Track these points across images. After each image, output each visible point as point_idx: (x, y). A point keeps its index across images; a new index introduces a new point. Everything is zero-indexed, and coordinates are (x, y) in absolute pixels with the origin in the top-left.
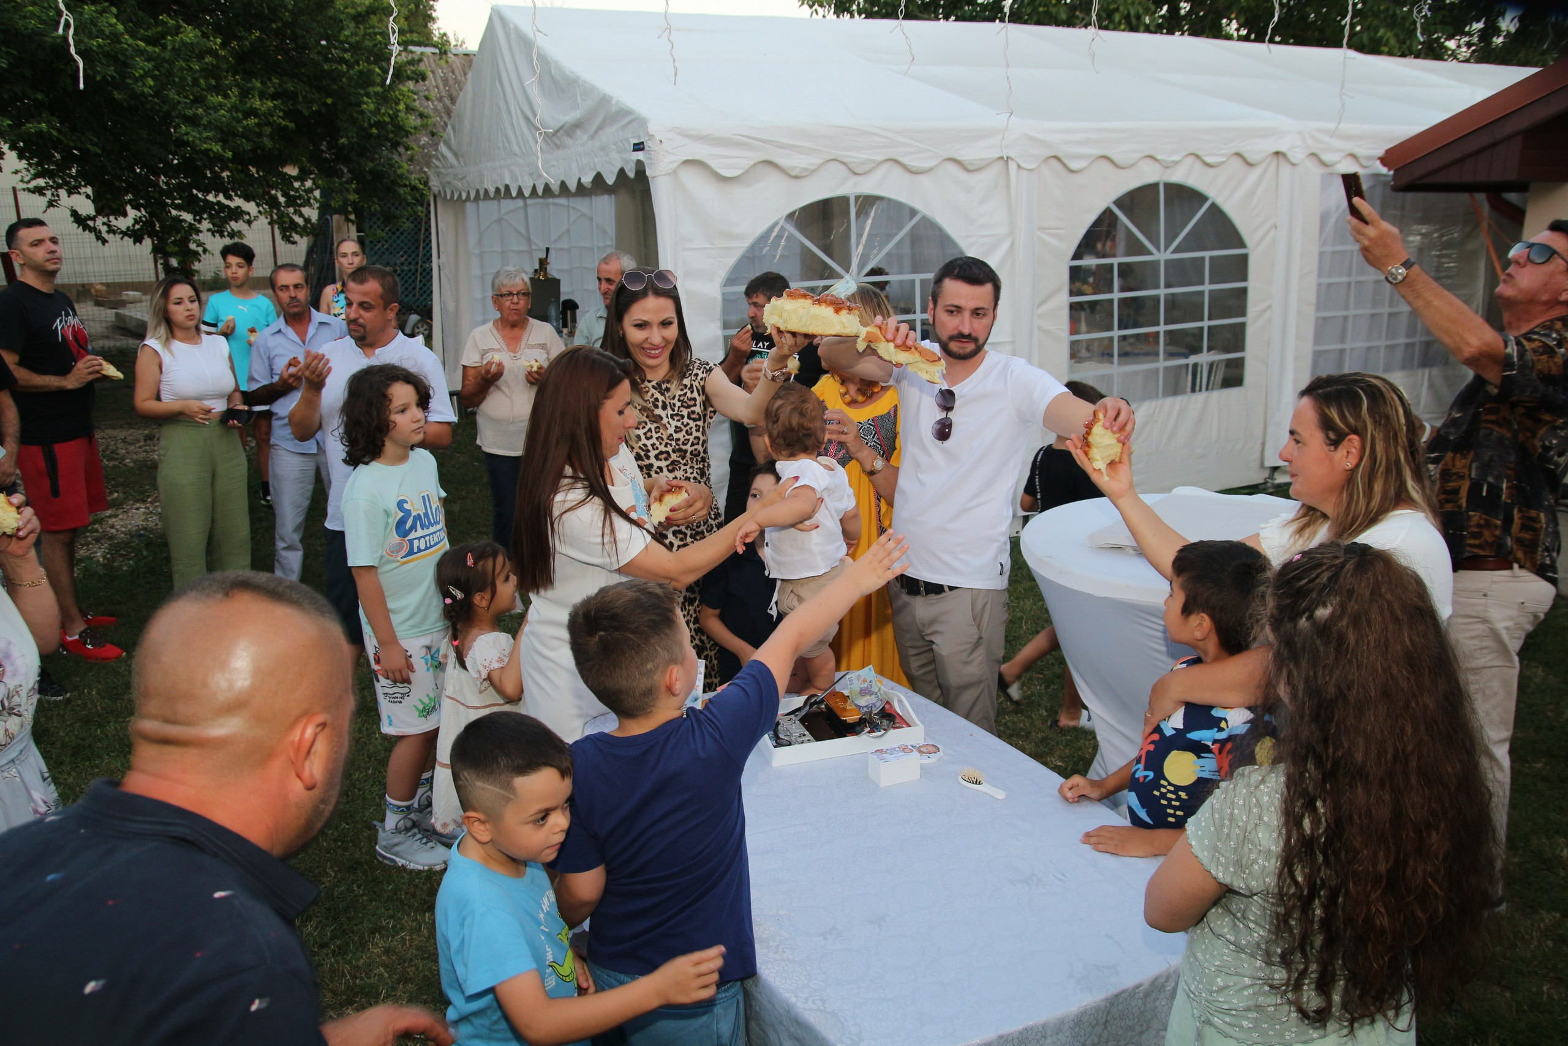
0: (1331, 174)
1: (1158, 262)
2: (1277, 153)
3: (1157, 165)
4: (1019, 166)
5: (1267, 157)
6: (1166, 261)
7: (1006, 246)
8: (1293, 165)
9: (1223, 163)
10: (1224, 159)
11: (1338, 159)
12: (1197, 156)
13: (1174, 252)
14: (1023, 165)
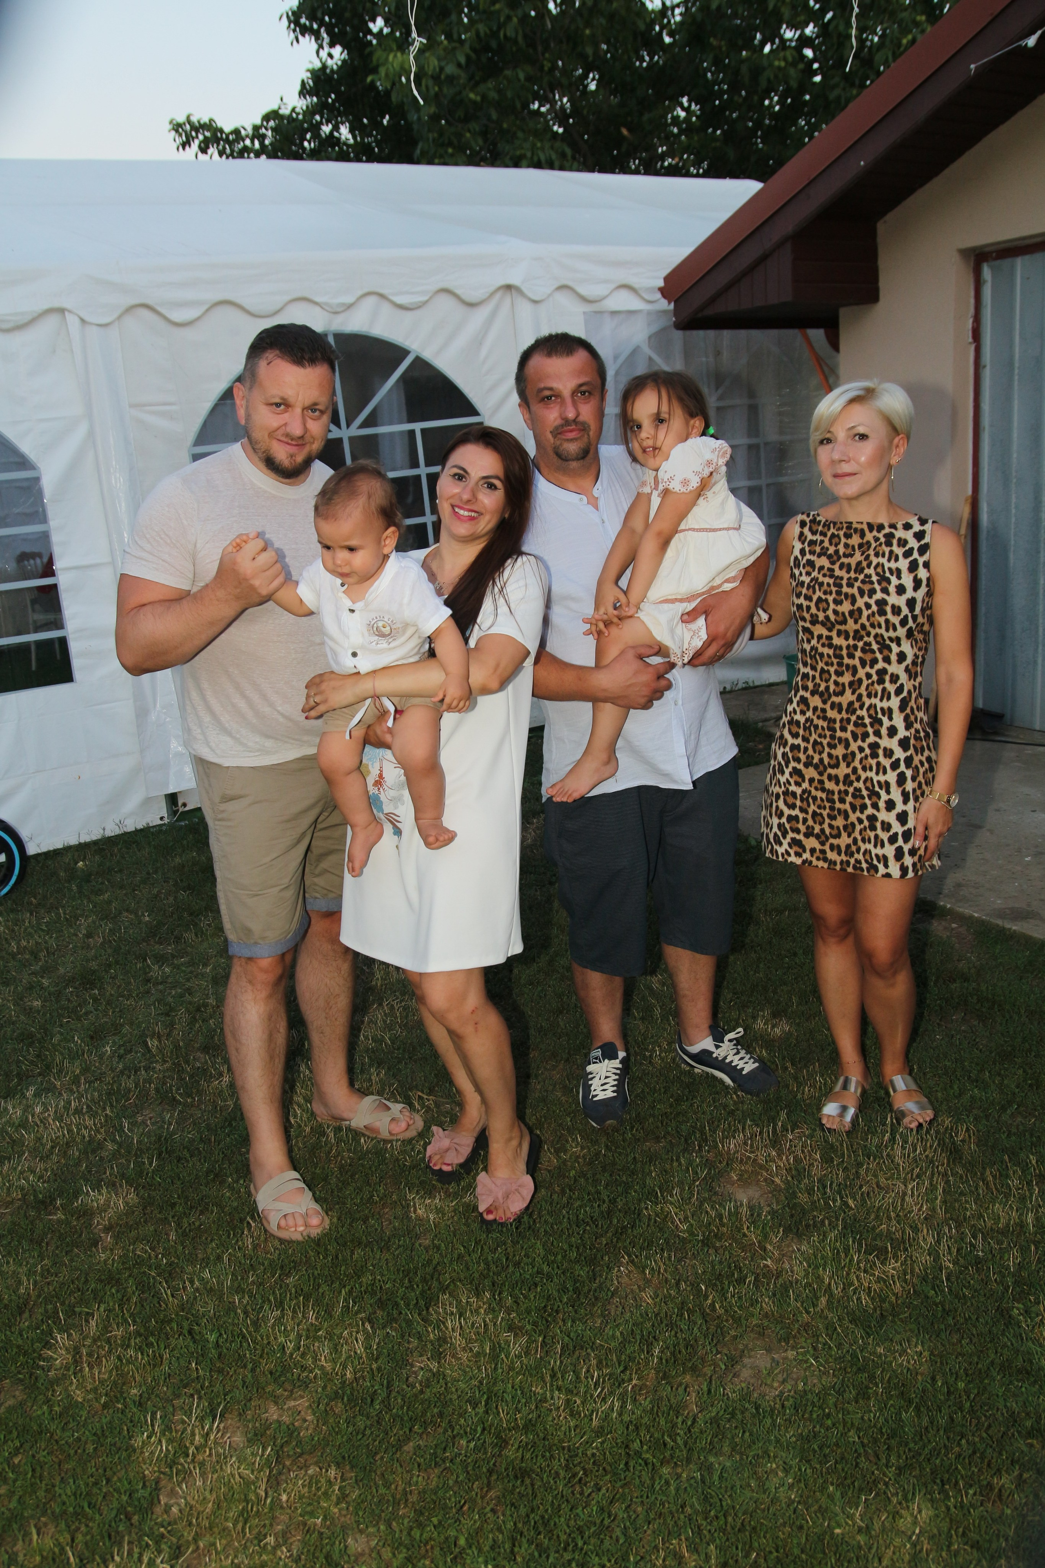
0: (601, 312)
1: (340, 440)
2: (509, 287)
3: (317, 309)
4: (83, 321)
5: (492, 294)
6: (352, 439)
7: (82, 430)
8: (535, 302)
9: (425, 303)
10: (425, 298)
11: (606, 293)
12: (382, 296)
13: (362, 426)
14: (87, 318)
